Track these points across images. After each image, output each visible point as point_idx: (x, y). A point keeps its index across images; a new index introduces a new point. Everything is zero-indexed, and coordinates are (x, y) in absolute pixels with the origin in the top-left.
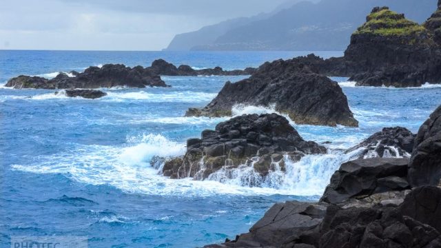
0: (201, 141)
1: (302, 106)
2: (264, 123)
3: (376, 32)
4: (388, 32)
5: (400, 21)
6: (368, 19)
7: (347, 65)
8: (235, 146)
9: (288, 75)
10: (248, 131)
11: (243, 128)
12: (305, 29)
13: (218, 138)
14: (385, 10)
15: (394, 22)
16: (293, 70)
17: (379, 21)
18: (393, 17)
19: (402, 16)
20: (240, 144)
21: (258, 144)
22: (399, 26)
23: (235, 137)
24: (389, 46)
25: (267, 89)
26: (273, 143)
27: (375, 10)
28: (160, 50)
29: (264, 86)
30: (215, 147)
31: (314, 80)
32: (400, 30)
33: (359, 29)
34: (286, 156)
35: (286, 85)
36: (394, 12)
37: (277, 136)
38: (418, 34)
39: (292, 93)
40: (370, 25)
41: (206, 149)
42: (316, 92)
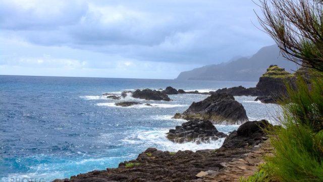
0: (175, 130)
1: (226, 114)
2: (202, 123)
3: (271, 76)
4: (277, 77)
5: (283, 72)
6: (268, 70)
7: (257, 91)
8: (189, 133)
9: (220, 100)
10: (195, 127)
11: (193, 125)
12: (243, 70)
13: (182, 130)
14: (275, 67)
15: (280, 72)
16: (222, 98)
17: (273, 71)
18: (279, 70)
19: (284, 70)
20: (191, 132)
21: (198, 132)
22: (282, 74)
23: (189, 129)
24: (278, 83)
25: (210, 106)
26: (205, 132)
27: (271, 66)
28: (173, 79)
29: (210, 104)
30: (181, 133)
31: (231, 103)
32: (283, 76)
33: (263, 75)
34: (210, 138)
35: (219, 104)
36: (280, 68)
37: (207, 129)
38: (291, 78)
39: (221, 108)
40: (268, 73)
41: (177, 134)
42: (232, 108)
